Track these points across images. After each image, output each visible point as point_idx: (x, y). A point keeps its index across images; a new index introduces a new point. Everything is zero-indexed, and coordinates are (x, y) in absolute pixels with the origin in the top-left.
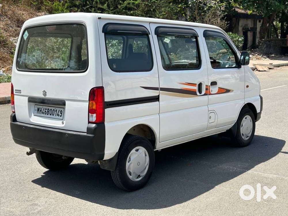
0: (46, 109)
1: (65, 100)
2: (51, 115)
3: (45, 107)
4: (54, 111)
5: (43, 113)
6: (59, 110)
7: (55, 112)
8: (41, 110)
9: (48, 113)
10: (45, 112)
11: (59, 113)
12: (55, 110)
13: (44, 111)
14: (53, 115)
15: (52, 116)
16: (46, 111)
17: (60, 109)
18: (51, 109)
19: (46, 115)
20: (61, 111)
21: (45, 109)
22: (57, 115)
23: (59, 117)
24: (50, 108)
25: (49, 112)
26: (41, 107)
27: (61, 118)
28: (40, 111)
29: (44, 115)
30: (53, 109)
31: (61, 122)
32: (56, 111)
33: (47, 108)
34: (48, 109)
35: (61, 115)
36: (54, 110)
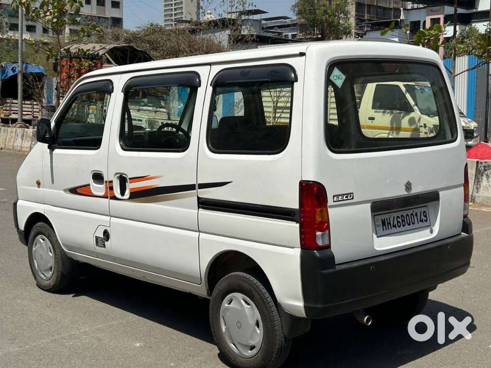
0: (398, 217)
1: (438, 191)
2: (409, 224)
3: (396, 215)
4: (412, 216)
5: (395, 226)
6: (421, 212)
7: (415, 217)
8: (389, 222)
9: (404, 223)
10: (398, 222)
11: (422, 217)
12: (414, 214)
13: (396, 222)
14: (413, 224)
15: (412, 226)
16: (400, 220)
17: (423, 210)
18: (407, 215)
19: (402, 228)
20: (425, 212)
21: (395, 218)
22: (421, 221)
23: (425, 224)
24: (404, 213)
25: (405, 220)
26: (387, 216)
27: (428, 223)
28: (388, 224)
29: (398, 229)
30: (409, 212)
31: (428, 230)
32: (416, 215)
33: (399, 214)
34: (402, 216)
35: (425, 218)
36: (412, 214)
